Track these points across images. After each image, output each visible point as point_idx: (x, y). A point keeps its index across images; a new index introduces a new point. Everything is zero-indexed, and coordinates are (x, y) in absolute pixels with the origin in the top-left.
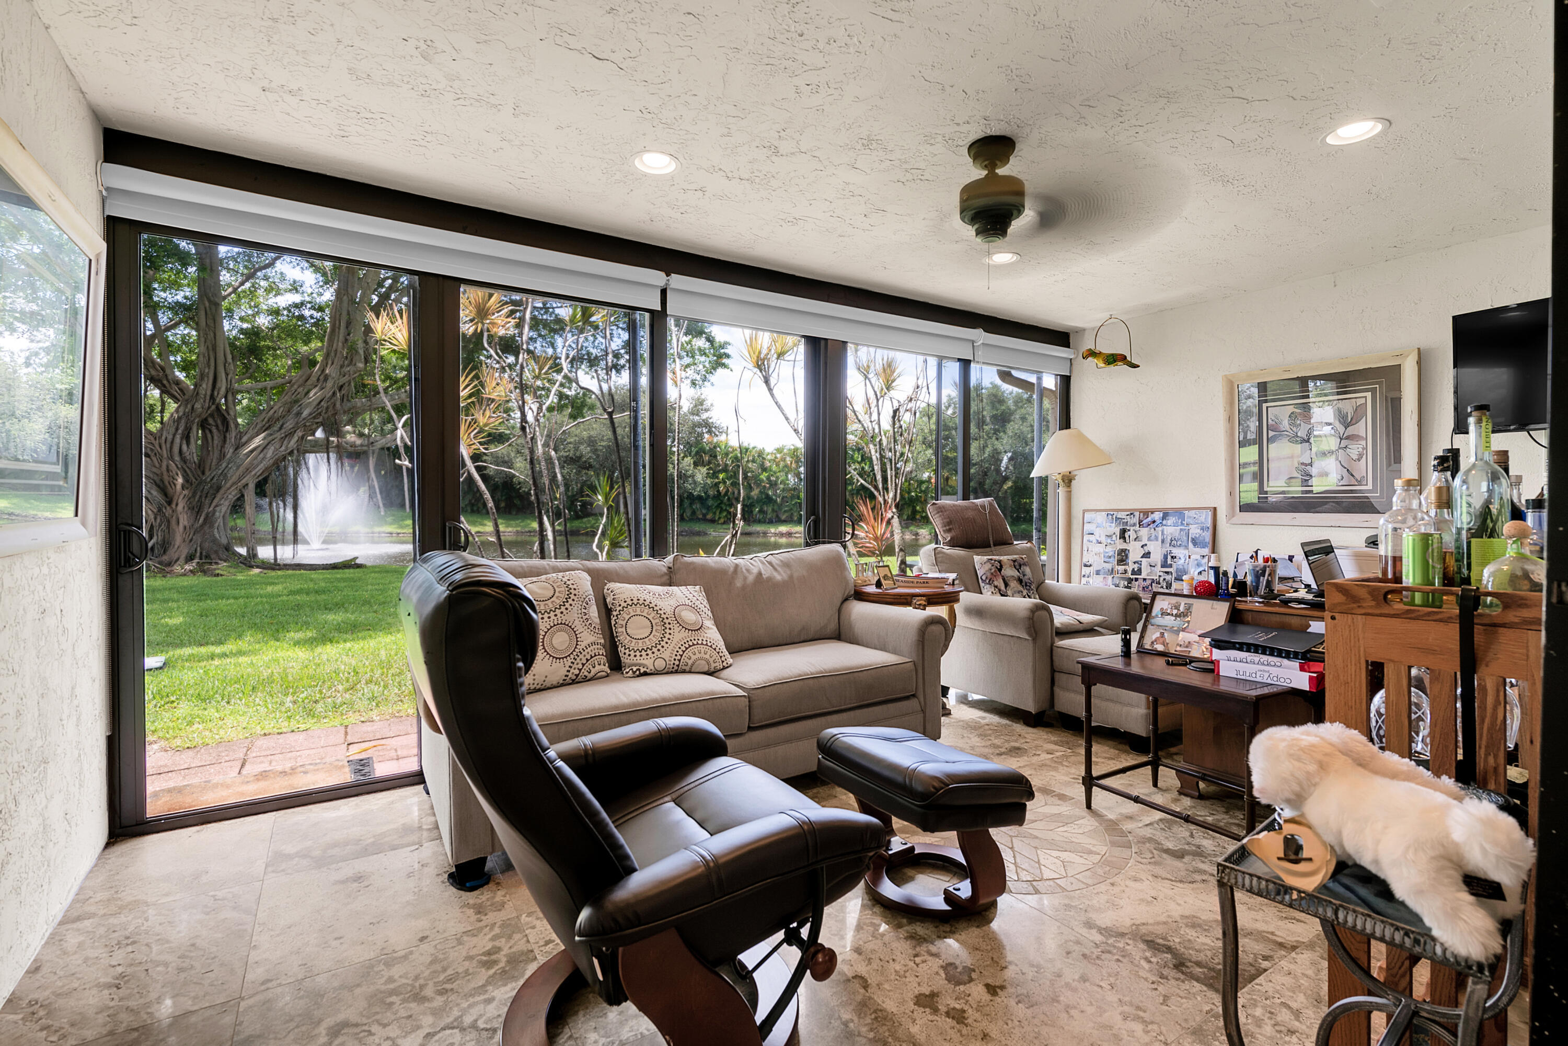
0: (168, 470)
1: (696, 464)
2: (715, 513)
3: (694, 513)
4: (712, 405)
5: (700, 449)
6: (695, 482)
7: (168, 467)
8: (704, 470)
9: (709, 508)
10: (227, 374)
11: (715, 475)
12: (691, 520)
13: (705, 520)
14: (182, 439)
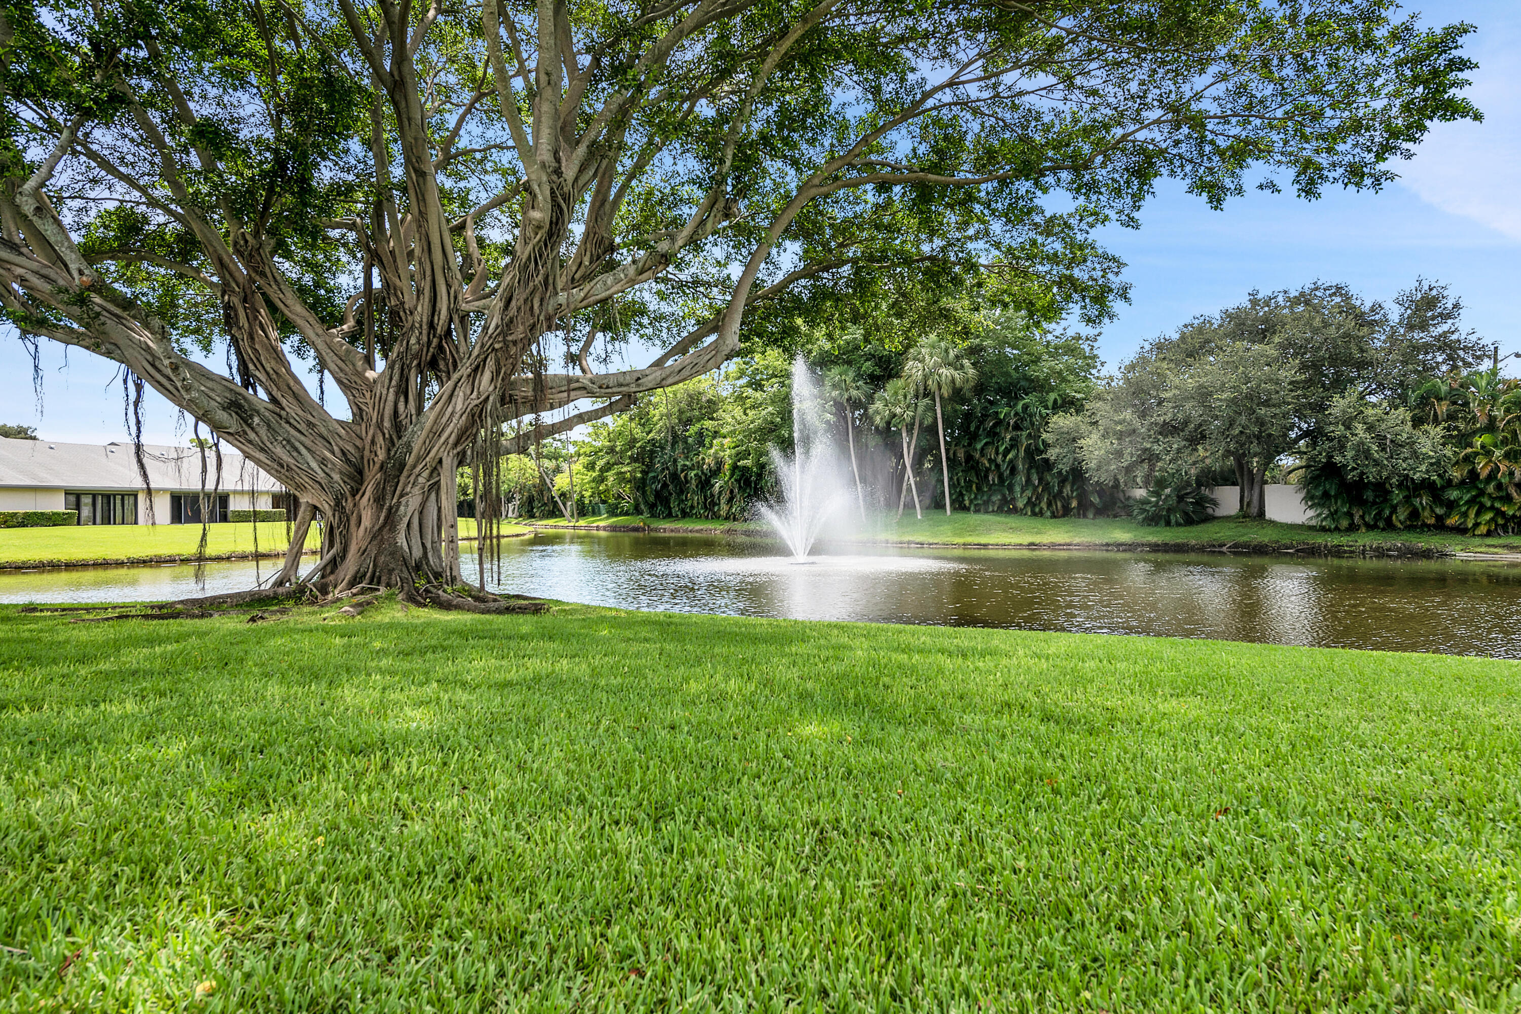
0: (373, 442)
1: (1417, 422)
2: (1465, 515)
3: (1414, 514)
4: (1456, 306)
5: (1428, 392)
6: (1415, 454)
7: (374, 437)
8: (1437, 432)
9: (1451, 506)
10: (449, 286)
11: (1464, 440)
12: (1410, 528)
13: (1440, 527)
14: (397, 394)
